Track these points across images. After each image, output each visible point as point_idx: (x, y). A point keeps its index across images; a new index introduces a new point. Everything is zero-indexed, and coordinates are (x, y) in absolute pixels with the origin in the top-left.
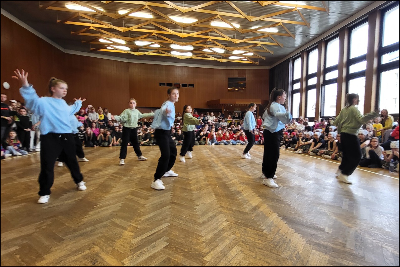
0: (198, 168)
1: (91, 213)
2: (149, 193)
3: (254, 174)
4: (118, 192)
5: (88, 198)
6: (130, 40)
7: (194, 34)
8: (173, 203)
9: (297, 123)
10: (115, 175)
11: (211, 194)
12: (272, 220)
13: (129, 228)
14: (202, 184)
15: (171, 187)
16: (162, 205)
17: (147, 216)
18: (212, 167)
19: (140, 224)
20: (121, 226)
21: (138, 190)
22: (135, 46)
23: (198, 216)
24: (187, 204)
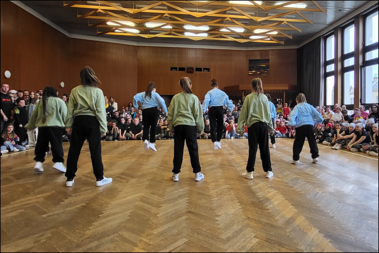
0: (217, 168)
1: (96, 223)
2: (161, 199)
3: (284, 175)
4: (125, 197)
5: (92, 204)
6: (140, 22)
7: (211, 13)
8: (190, 212)
9: (331, 111)
10: (122, 176)
11: (234, 201)
12: (312, 238)
13: (140, 244)
14: (223, 187)
15: (187, 192)
16: (177, 215)
17: (161, 229)
18: (234, 166)
19: (152, 239)
20: (131, 241)
21: (149, 195)
22: (146, 28)
23: (220, 230)
24: (207, 215)
